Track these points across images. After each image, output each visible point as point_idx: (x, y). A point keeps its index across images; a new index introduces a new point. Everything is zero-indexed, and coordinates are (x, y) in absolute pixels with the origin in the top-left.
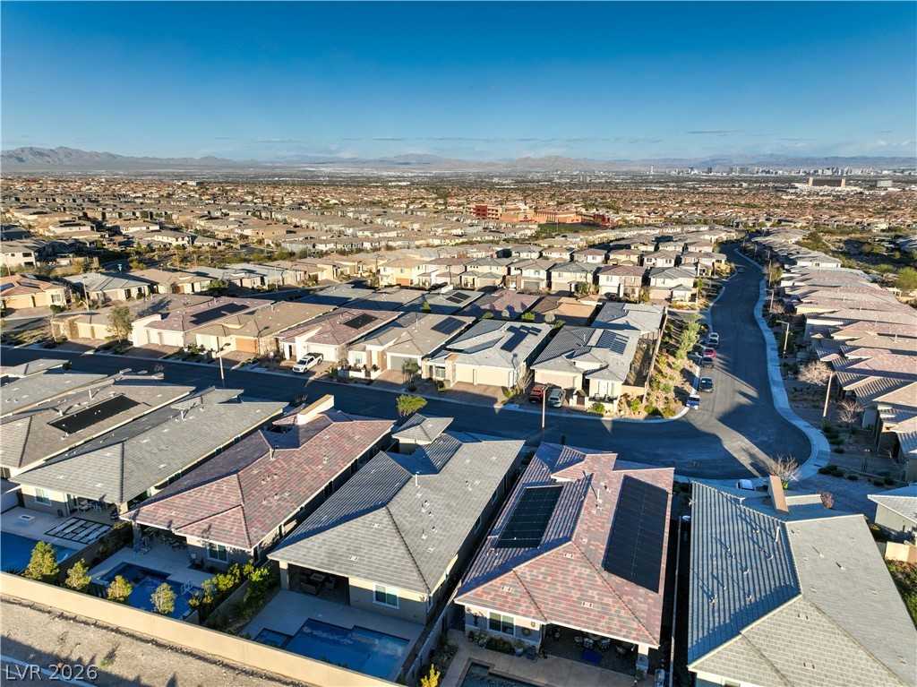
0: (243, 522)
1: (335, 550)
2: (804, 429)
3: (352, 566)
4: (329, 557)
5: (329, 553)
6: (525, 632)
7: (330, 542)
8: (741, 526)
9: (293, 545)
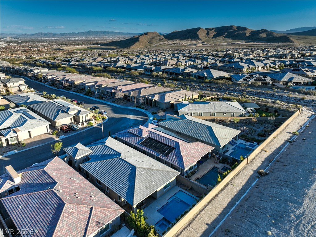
0: (105, 209)
1: (146, 187)
2: (132, 108)
3: (157, 185)
4: (148, 189)
5: (146, 188)
6: (195, 165)
7: (141, 186)
8: (183, 124)
9: (135, 196)
